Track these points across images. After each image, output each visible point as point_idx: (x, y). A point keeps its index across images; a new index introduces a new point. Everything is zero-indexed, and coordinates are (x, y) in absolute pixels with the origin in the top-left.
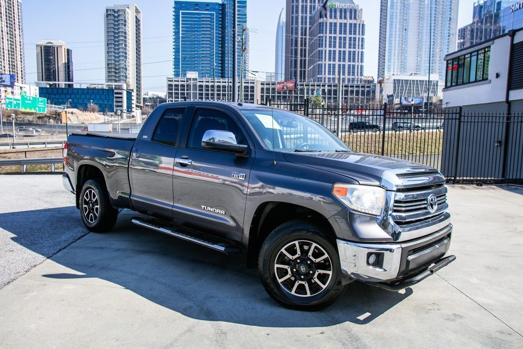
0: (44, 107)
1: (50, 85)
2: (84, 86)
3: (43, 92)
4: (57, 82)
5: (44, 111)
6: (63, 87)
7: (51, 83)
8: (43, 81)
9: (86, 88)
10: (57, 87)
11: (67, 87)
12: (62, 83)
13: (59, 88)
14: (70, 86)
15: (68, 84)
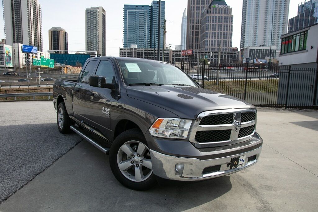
0: (52, 64)
1: (56, 52)
2: (74, 53)
3: (52, 56)
4: (59, 51)
5: (53, 66)
6: (63, 53)
7: (56, 51)
8: (52, 50)
9: (75, 53)
10: (59, 53)
11: (65, 53)
12: (62, 51)
13: (60, 54)
14: (67, 53)
15: (66, 52)
